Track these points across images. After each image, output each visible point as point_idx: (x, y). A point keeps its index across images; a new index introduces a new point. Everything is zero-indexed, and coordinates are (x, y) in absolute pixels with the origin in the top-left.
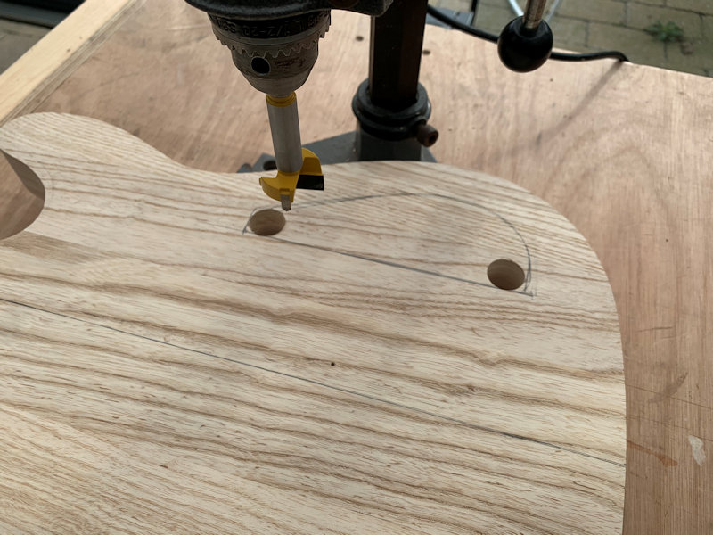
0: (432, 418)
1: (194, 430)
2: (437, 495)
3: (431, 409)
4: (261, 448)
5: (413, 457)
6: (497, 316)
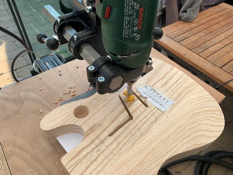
2: (181, 94)
3: (167, 88)
6: (156, 73)
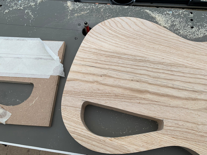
0: (110, 70)
1: (160, 65)
4: (145, 63)
5: (114, 62)
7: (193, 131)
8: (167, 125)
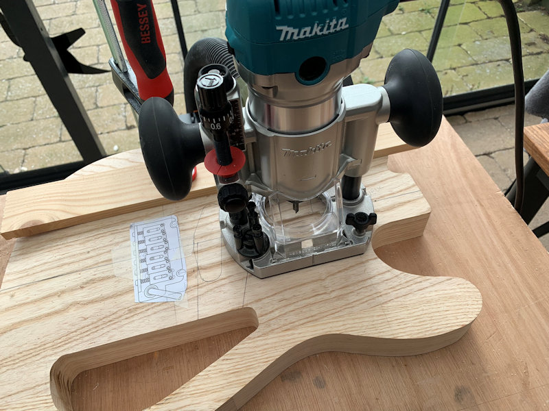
3: (101, 268)
5: (105, 246)
7: (319, 297)
8: (264, 313)
